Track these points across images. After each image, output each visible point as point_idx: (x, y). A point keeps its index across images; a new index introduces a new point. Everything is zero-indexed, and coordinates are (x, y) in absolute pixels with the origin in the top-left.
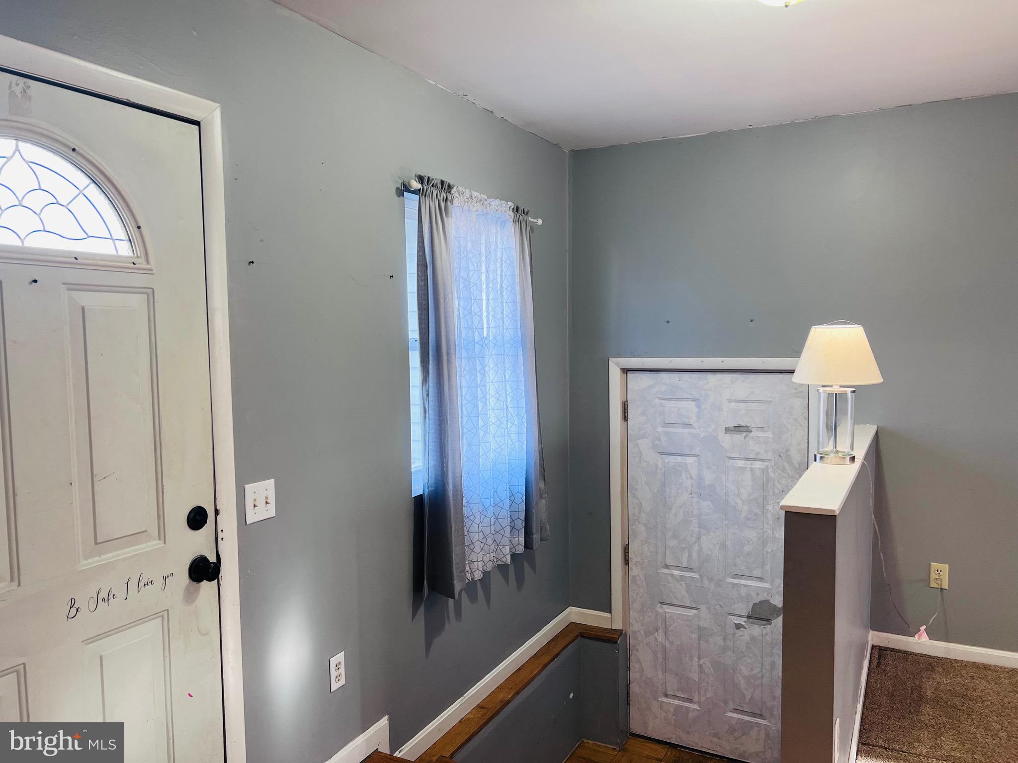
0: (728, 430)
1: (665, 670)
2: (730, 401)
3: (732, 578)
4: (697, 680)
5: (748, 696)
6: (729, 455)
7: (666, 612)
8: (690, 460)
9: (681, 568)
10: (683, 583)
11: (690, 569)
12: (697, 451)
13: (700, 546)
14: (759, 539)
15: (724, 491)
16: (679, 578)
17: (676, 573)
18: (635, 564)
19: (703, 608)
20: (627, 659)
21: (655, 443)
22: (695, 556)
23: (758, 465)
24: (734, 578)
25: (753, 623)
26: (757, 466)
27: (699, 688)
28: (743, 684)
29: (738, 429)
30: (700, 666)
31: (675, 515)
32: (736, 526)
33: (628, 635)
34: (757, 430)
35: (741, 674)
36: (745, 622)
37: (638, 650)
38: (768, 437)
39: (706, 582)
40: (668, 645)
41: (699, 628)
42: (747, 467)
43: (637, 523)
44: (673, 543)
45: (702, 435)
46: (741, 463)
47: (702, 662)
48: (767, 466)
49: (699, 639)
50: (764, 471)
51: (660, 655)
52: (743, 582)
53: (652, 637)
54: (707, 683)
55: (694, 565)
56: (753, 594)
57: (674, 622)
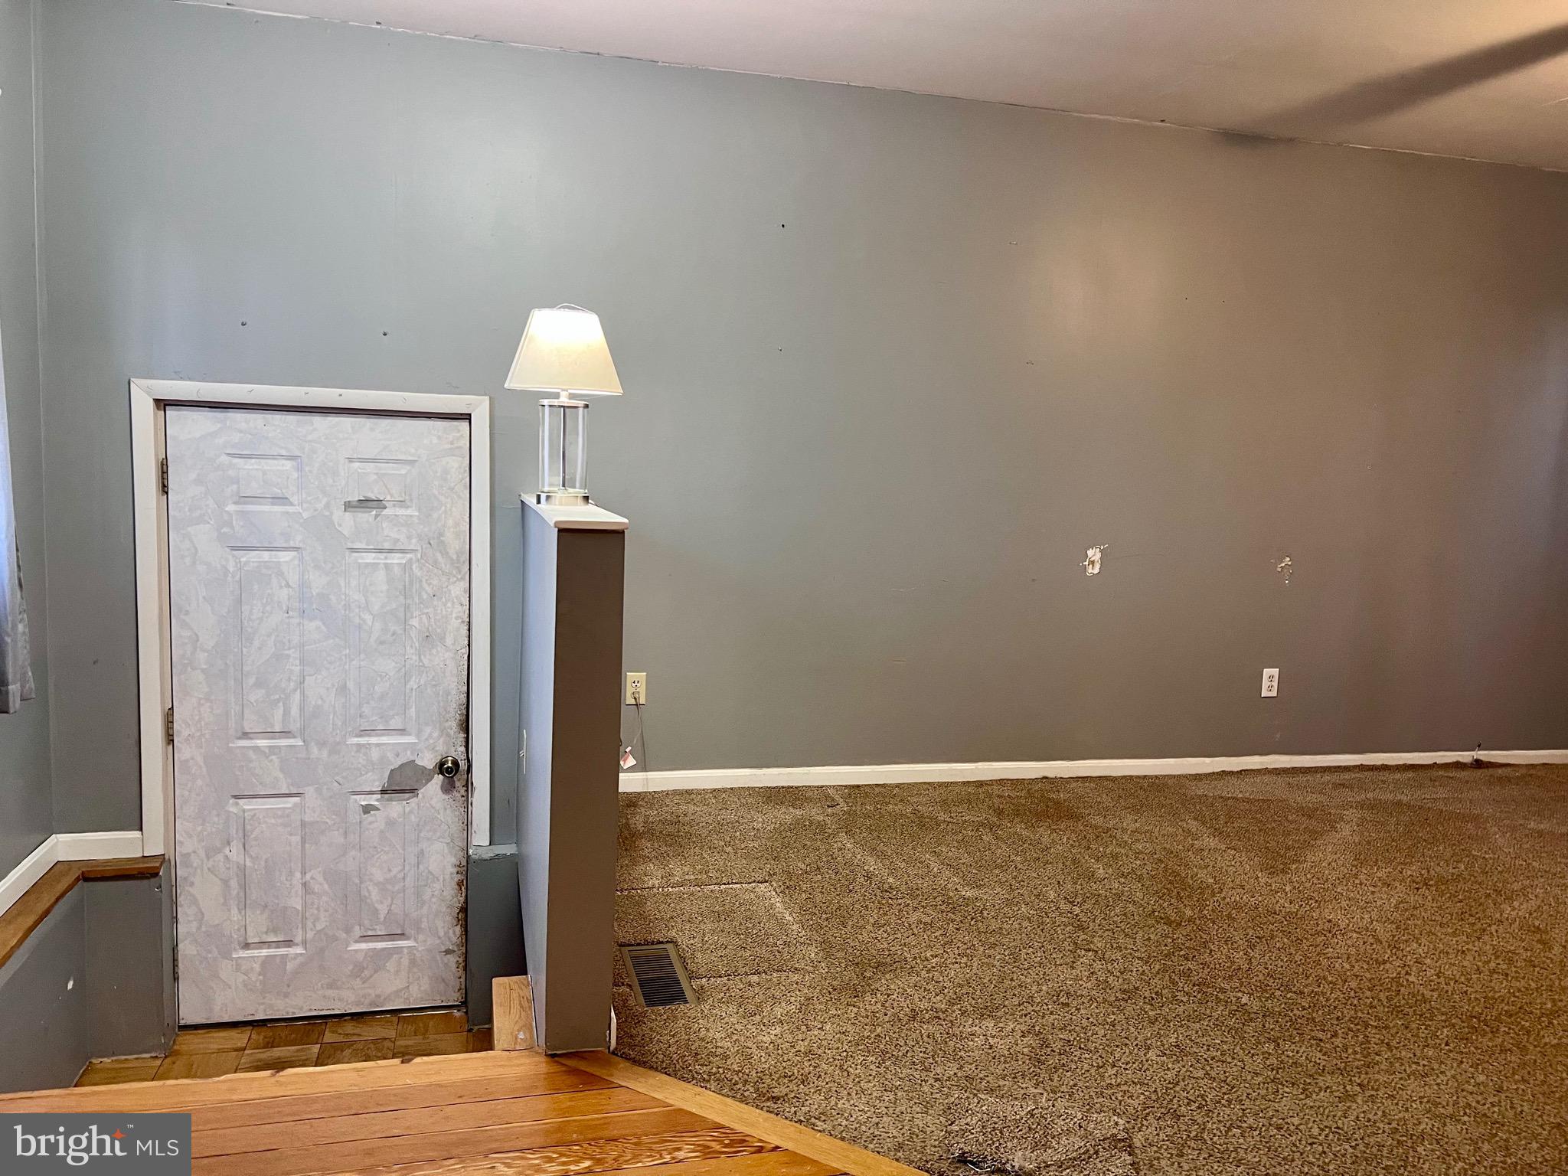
0: (348, 506)
1: (243, 907)
2: (351, 460)
3: (357, 736)
4: (300, 909)
5: (383, 910)
6: (350, 545)
7: (244, 811)
8: (285, 557)
9: (272, 734)
10: (273, 757)
11: (286, 733)
12: (296, 542)
13: (303, 693)
14: (398, 671)
15: (343, 603)
16: (267, 751)
17: (262, 743)
18: (187, 740)
19: (309, 791)
20: (174, 903)
21: (222, 531)
22: (295, 711)
23: (396, 559)
24: (361, 736)
25: (391, 800)
26: (396, 561)
27: (304, 918)
28: (375, 894)
29: (365, 503)
30: (304, 885)
31: (260, 648)
32: (362, 656)
33: (173, 863)
34: (394, 506)
35: (371, 880)
36: (378, 800)
37: (192, 884)
38: (411, 516)
39: (315, 750)
40: (249, 863)
41: (303, 824)
42: (379, 564)
43: (189, 669)
44: (256, 696)
45: (305, 515)
46: (369, 558)
47: (308, 877)
48: (411, 559)
49: (303, 841)
50: (406, 567)
51: (234, 883)
52: (374, 740)
53: (220, 857)
54: (318, 909)
55: (294, 727)
56: (390, 755)
57: (259, 823)
